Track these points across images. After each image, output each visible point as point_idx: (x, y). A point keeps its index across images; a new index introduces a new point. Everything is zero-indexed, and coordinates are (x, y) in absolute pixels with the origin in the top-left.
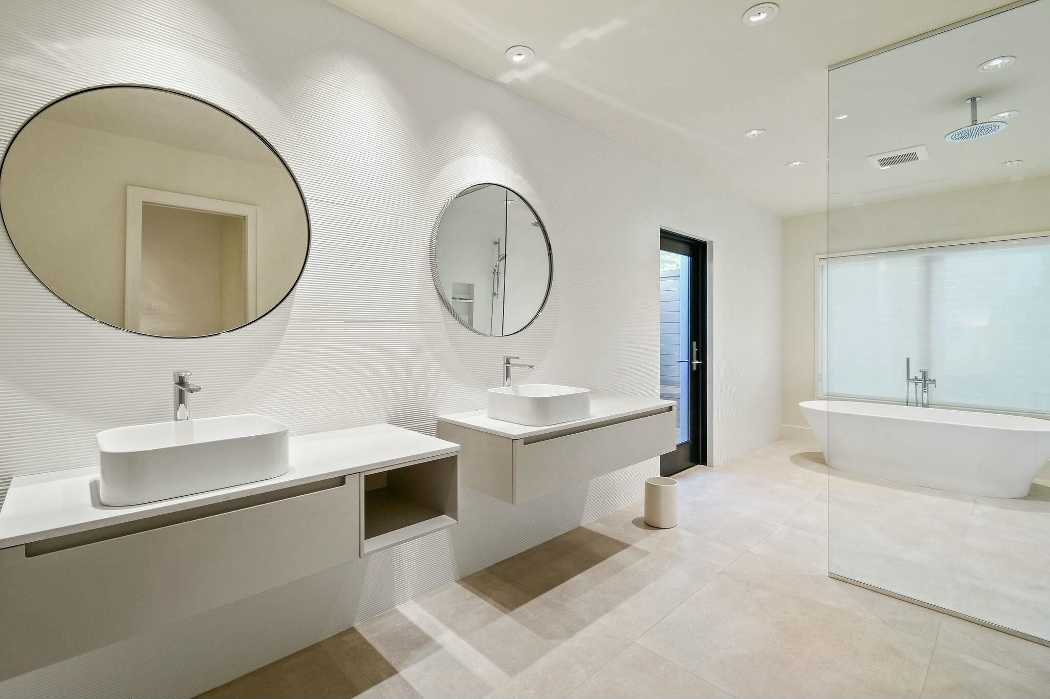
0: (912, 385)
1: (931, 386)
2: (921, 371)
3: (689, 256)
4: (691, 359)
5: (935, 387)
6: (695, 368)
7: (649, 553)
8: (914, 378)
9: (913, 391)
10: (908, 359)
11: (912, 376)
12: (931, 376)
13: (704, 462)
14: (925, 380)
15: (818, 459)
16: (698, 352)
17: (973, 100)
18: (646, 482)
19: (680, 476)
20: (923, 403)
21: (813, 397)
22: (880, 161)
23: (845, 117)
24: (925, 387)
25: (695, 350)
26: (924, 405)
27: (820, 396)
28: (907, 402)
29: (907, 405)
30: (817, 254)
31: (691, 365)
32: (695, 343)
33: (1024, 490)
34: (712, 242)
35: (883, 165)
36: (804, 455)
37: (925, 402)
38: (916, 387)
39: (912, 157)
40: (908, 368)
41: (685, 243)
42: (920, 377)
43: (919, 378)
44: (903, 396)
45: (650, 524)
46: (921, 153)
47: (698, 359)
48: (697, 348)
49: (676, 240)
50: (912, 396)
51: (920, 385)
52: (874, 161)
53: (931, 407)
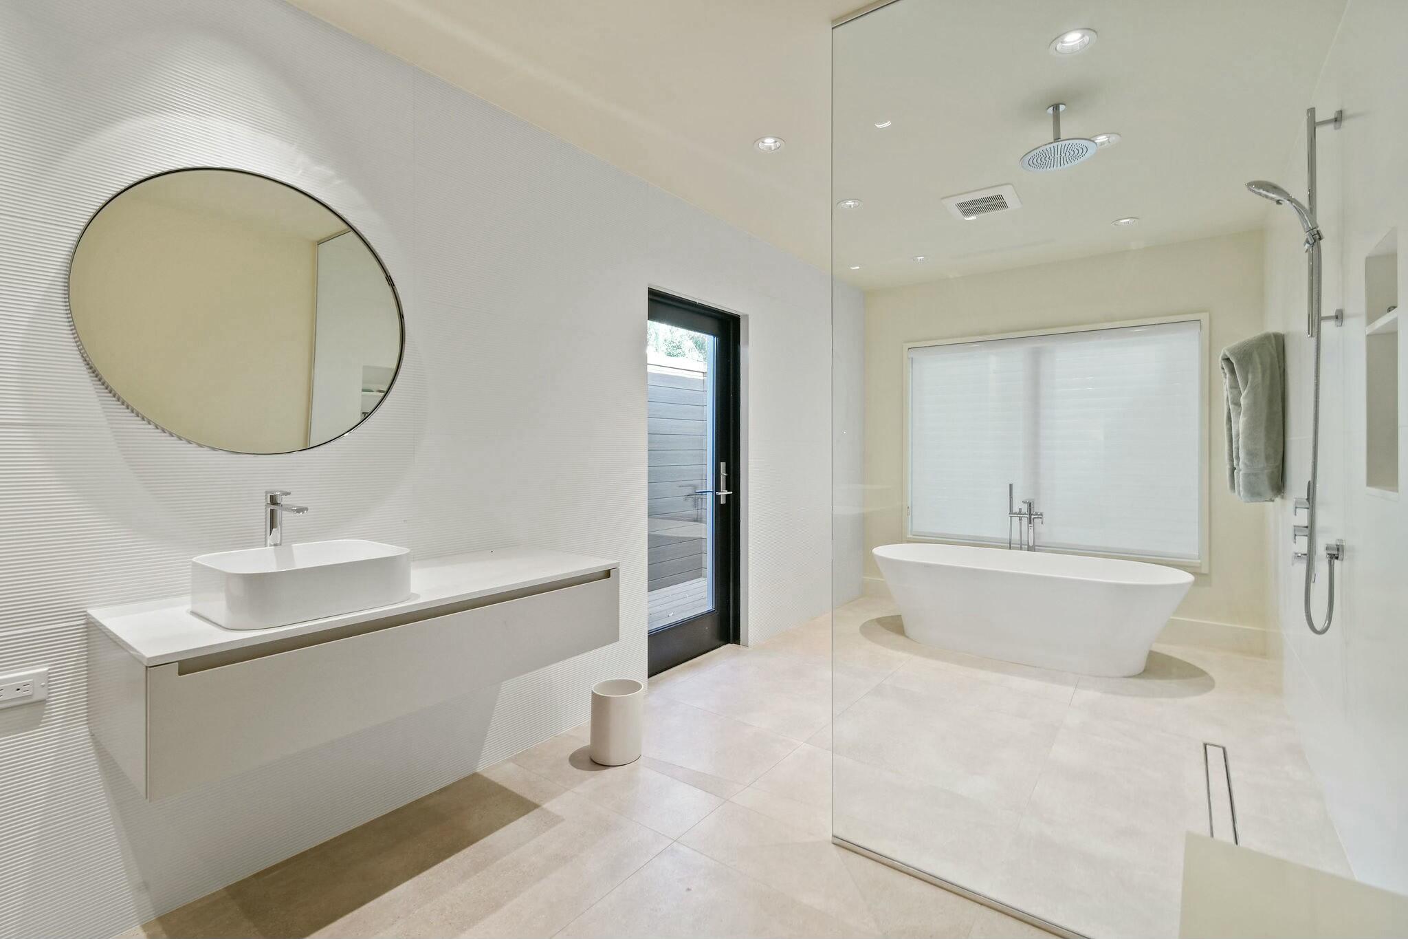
0: (1016, 520)
1: (1037, 521)
2: (1024, 502)
3: (714, 335)
4: (717, 487)
5: (1042, 523)
6: (723, 501)
7: (563, 820)
8: (1018, 511)
9: (1018, 529)
10: (1011, 485)
11: (1016, 509)
12: (1036, 509)
13: (736, 639)
14: (1031, 514)
15: (895, 626)
16: (728, 478)
17: (1056, 107)
18: (594, 695)
19: (691, 666)
20: (1028, 545)
21: (899, 537)
22: (960, 205)
23: (888, 124)
24: (1030, 523)
25: (723, 474)
26: (1031, 549)
27: (910, 536)
28: (1010, 544)
29: (1010, 548)
30: (905, 342)
31: (717, 498)
32: (723, 465)
33: (1138, 662)
34: (747, 316)
35: (967, 213)
36: (879, 621)
37: (1031, 544)
38: (1021, 523)
39: (997, 203)
40: (1011, 497)
41: (711, 316)
42: (1025, 509)
43: (1023, 511)
44: (1006, 536)
45: (594, 761)
46: (1008, 195)
47: (728, 489)
48: (728, 471)
49: (693, 312)
50: (1016, 537)
51: (1025, 521)
52: (951, 205)
53: (1039, 551)
